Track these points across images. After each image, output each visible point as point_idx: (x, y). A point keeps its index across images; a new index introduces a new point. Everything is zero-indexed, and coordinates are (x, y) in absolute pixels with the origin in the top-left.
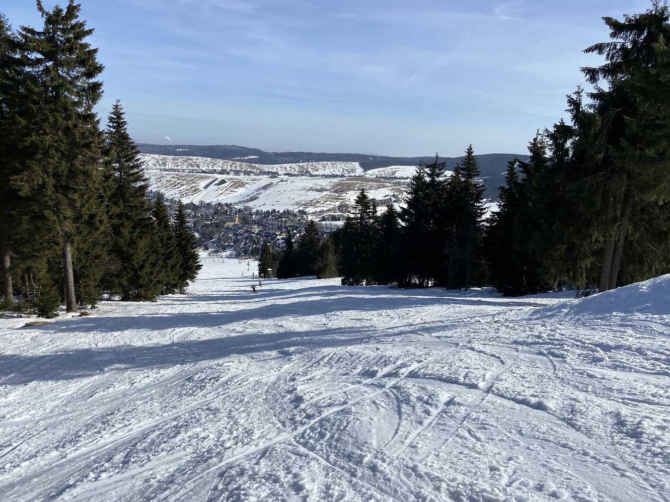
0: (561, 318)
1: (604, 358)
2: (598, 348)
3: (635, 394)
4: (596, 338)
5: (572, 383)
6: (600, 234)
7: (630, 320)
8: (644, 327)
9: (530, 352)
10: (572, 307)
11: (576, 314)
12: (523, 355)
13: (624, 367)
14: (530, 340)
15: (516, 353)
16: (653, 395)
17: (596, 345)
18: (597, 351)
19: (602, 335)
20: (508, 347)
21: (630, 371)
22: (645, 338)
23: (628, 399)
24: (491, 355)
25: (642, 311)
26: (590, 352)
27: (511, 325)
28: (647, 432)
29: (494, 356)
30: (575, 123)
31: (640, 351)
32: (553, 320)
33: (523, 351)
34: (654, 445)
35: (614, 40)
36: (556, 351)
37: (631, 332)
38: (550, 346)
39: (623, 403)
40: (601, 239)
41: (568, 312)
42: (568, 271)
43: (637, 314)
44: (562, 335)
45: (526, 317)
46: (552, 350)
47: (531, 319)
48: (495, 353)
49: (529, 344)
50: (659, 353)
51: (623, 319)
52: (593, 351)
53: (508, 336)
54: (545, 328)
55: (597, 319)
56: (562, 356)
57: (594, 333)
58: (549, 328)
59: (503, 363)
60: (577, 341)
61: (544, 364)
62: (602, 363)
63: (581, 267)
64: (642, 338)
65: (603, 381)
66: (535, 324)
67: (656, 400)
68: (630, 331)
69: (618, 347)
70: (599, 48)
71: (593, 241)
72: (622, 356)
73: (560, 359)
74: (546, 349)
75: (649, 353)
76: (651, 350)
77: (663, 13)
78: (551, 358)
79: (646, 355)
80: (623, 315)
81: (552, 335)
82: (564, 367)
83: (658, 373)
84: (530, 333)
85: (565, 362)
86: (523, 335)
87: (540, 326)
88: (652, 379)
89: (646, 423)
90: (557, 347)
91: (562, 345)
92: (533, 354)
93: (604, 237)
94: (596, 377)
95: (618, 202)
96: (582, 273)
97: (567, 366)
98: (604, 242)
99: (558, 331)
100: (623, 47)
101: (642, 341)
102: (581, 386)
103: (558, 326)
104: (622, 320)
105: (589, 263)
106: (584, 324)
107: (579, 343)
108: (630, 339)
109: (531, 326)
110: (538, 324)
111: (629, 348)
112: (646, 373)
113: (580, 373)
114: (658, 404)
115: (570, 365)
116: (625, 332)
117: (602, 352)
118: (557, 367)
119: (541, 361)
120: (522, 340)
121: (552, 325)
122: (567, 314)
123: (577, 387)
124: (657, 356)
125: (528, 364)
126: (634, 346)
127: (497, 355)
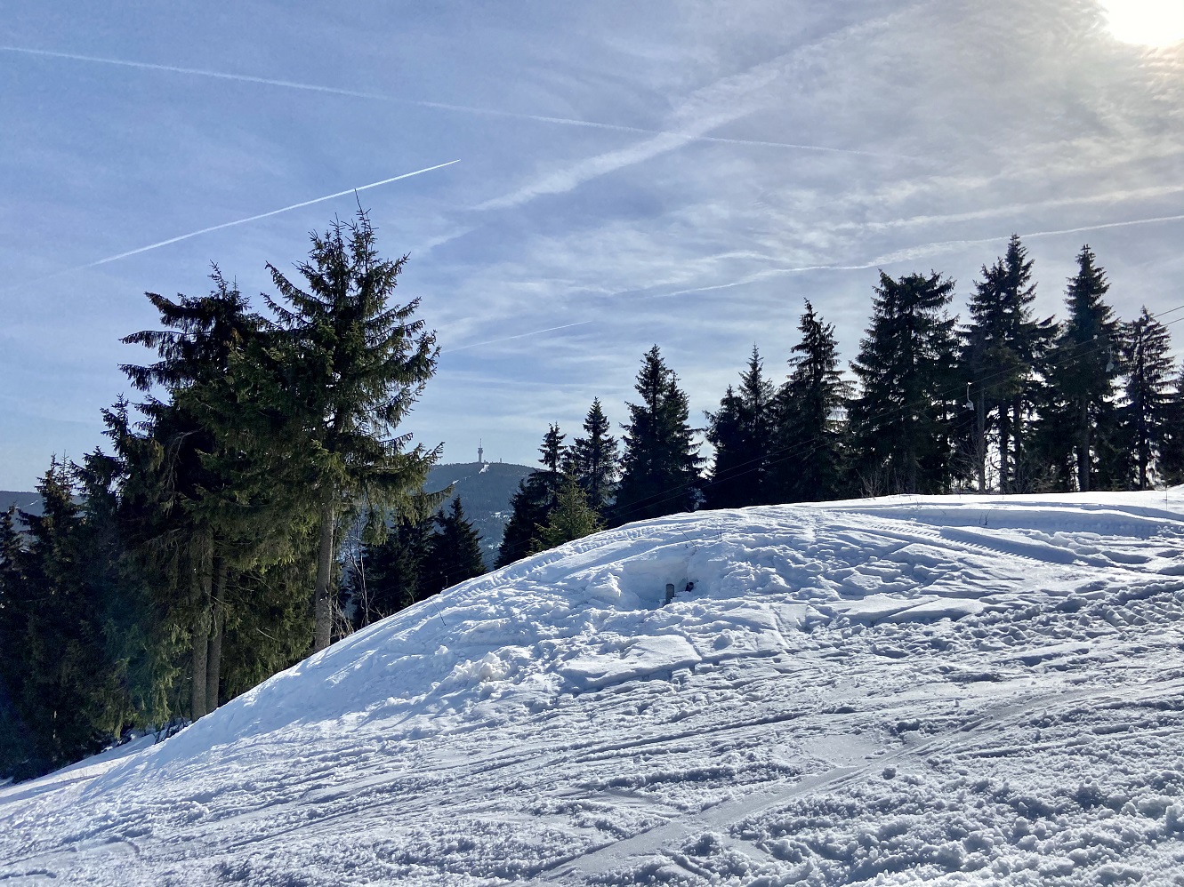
0: (137, 781)
1: (203, 812)
2: (194, 802)
3: (242, 837)
4: (191, 790)
5: (164, 857)
6: (182, 629)
7: (235, 751)
8: (253, 753)
9: (96, 845)
10: (151, 759)
11: (158, 767)
12: (84, 853)
13: (229, 813)
14: (92, 828)
15: (72, 855)
16: (262, 830)
17: (191, 800)
18: (194, 807)
19: (199, 783)
20: (56, 852)
21: (237, 815)
22: (253, 768)
23: (234, 846)
24: (28, 874)
25: (249, 734)
26: (184, 811)
27: (51, 820)
28: (254, 867)
29: (34, 872)
30: (121, 453)
31: (248, 787)
32: (123, 788)
33: (82, 848)
34: (262, 876)
35: (168, 328)
36: (136, 828)
37: (237, 766)
38: (126, 824)
39: (229, 852)
40: (186, 635)
41: (146, 768)
42: (136, 703)
43: (244, 739)
44: (142, 803)
45: (77, 799)
46: (130, 829)
47: (85, 800)
48: (35, 868)
49: (90, 835)
50: (269, 781)
51: (226, 752)
52: (188, 809)
53: (51, 837)
54: (112, 804)
55: (190, 763)
56: (146, 831)
57: (188, 783)
58: (119, 802)
59: (52, 875)
60: (164, 803)
61: (120, 851)
62: (200, 819)
63: (158, 690)
64: (250, 769)
65: (203, 839)
66: (95, 804)
67: (265, 833)
68: (235, 765)
69: (219, 792)
70: (147, 337)
71: (174, 641)
72: (226, 801)
73: (144, 836)
74: (120, 831)
75: (258, 785)
76: (261, 780)
77: (233, 298)
78: (129, 839)
79: (255, 788)
80: (225, 746)
81: (127, 809)
82: (150, 844)
83: (269, 805)
84: (89, 818)
85: (151, 837)
86: (78, 825)
87: (103, 804)
88: (263, 814)
89: (252, 860)
90: (136, 821)
91: (143, 816)
92: (101, 845)
93: (190, 631)
94: (194, 838)
95: (206, 574)
96: (161, 699)
97: (153, 841)
98: (192, 641)
99: (135, 800)
100: (183, 341)
101: (249, 773)
102: (175, 856)
103: (133, 793)
104: (224, 754)
105: (171, 680)
106: (172, 778)
107: (167, 805)
108: (235, 775)
109: (88, 809)
110: (99, 802)
111: (235, 788)
112: (256, 810)
113: (173, 842)
114: (267, 837)
115: (158, 837)
116: (228, 769)
117: (200, 806)
118: (141, 848)
119: (114, 850)
120: (78, 832)
121: (123, 795)
122: (145, 771)
123: (171, 859)
124: (268, 785)
125: (96, 862)
126: (240, 783)
127: (40, 869)
